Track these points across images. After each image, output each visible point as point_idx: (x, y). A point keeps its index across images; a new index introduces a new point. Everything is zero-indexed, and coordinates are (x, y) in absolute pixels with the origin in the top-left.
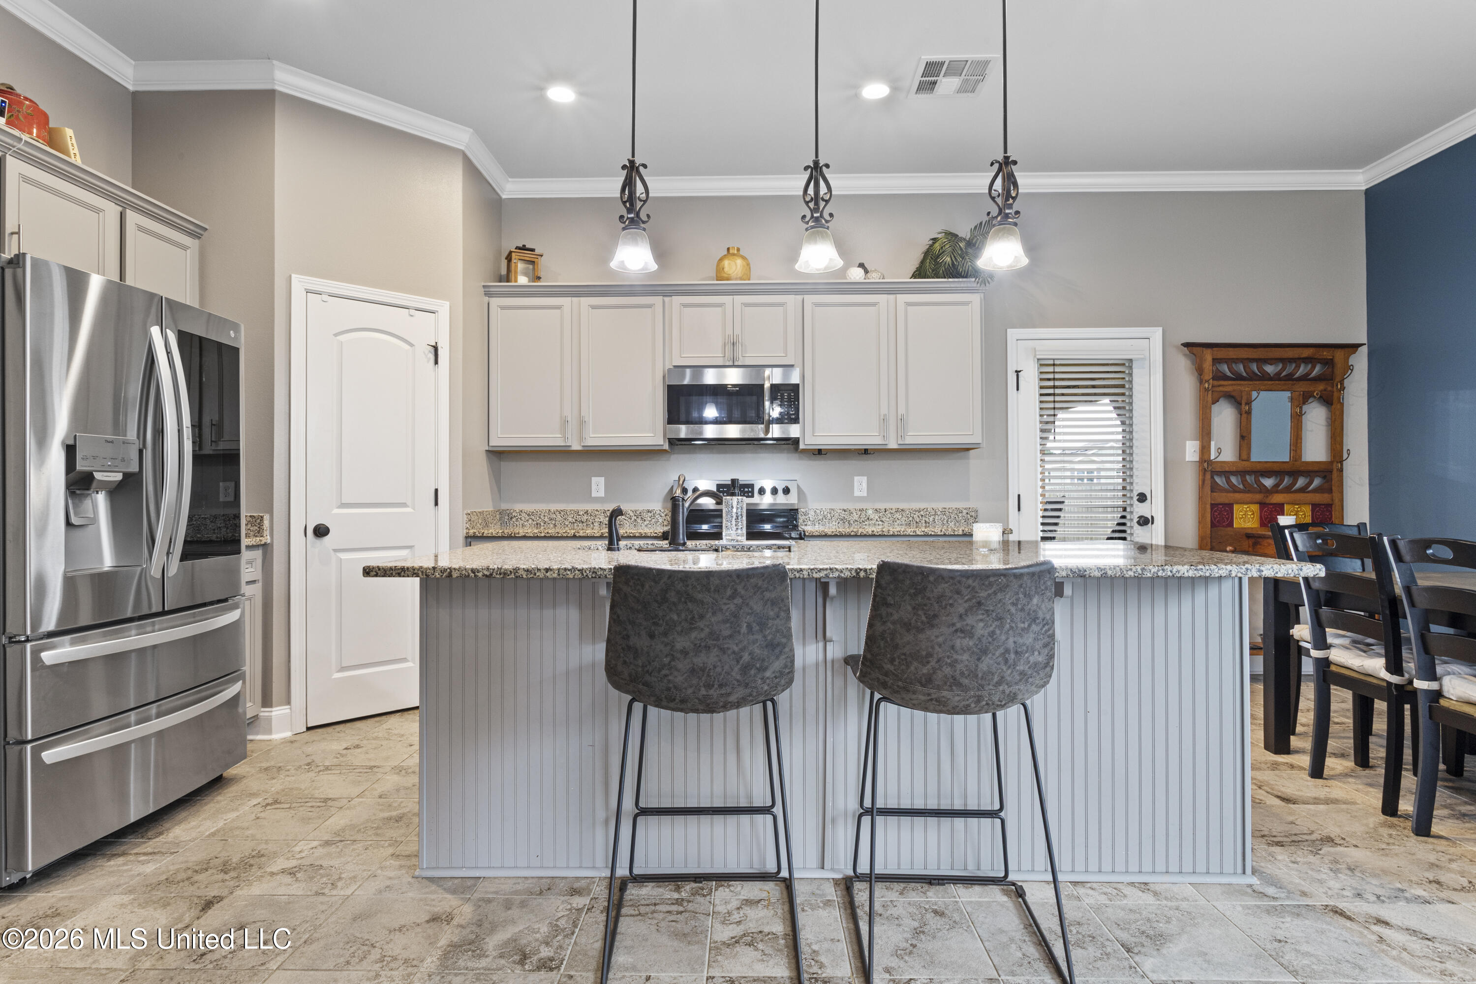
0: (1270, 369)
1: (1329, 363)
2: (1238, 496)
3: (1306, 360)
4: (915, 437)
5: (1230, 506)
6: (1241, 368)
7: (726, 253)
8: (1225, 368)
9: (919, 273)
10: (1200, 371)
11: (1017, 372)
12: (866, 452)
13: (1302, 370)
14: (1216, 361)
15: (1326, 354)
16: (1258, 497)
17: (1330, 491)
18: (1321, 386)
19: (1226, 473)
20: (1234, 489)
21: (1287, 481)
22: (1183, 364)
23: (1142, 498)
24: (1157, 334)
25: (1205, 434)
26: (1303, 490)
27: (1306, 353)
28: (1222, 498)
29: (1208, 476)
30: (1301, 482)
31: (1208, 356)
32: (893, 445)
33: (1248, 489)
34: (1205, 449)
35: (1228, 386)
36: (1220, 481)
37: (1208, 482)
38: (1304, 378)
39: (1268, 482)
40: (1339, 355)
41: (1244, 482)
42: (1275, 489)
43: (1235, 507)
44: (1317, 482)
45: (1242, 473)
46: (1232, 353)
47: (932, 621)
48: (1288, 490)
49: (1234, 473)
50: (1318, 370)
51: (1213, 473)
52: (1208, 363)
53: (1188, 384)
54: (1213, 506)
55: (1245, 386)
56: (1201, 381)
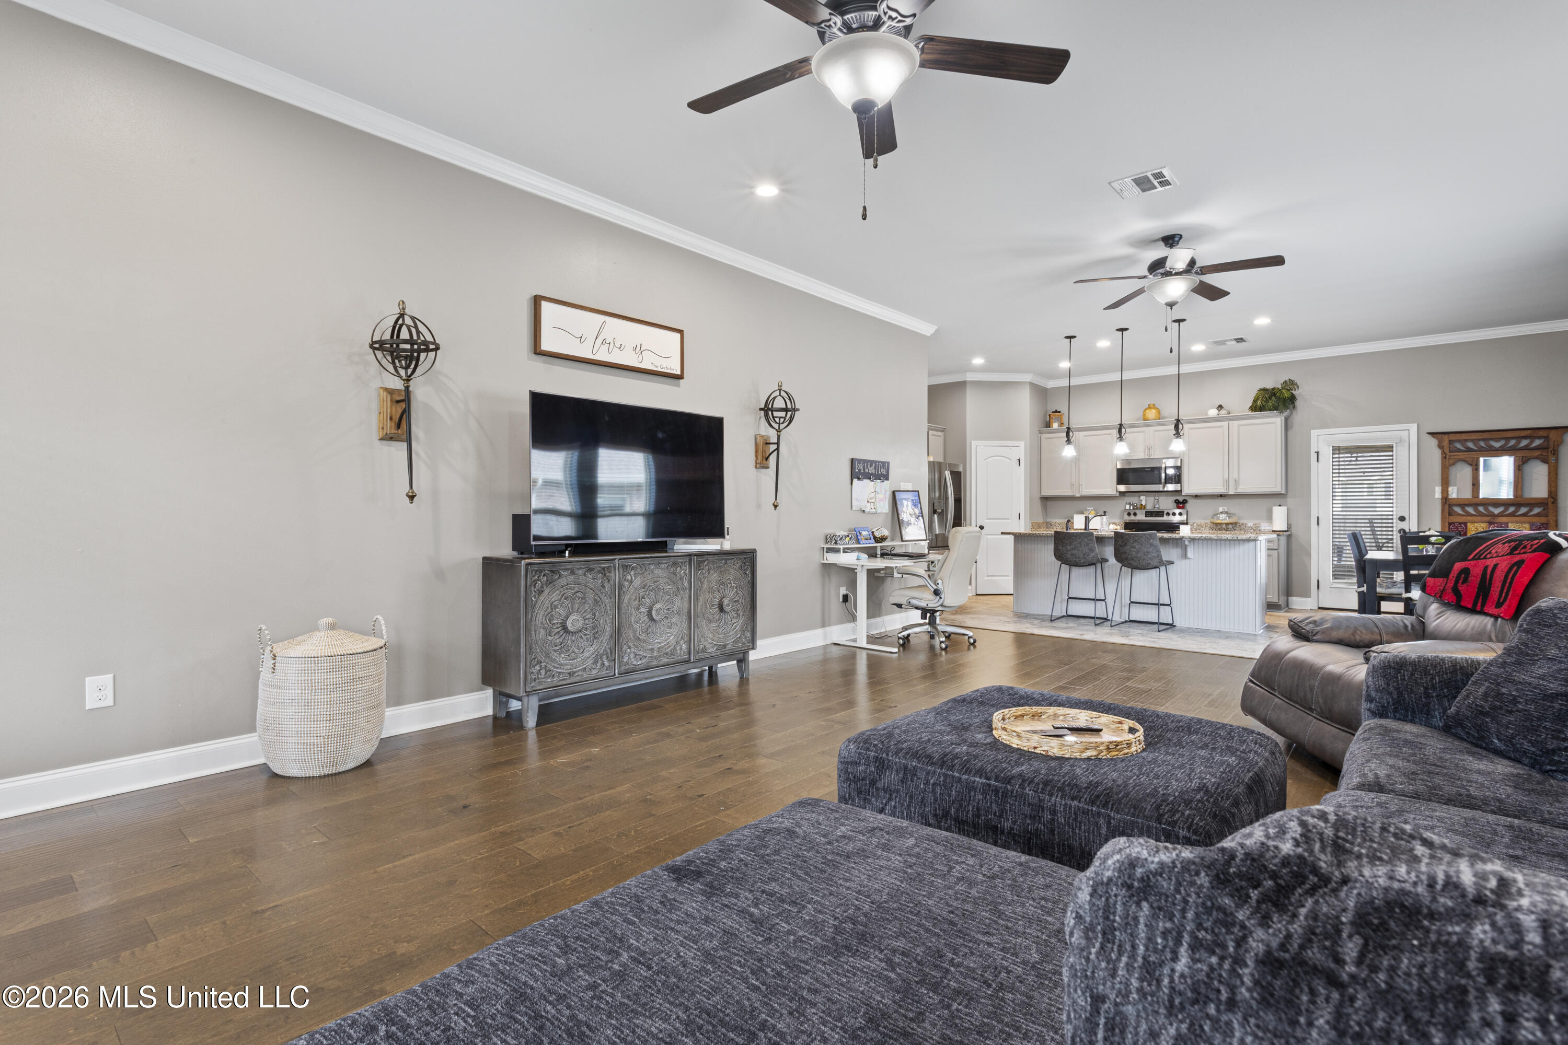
0: (1497, 444)
1: (1547, 438)
2: (1470, 518)
3: (1526, 437)
4: (1245, 489)
5: (1465, 524)
6: (1470, 445)
7: (1148, 407)
8: (1458, 446)
9: (1255, 408)
10: (1440, 446)
11: (1318, 453)
12: (1220, 496)
13: (1524, 442)
14: (1451, 442)
15: (1544, 433)
16: (1487, 518)
17: (1545, 515)
18: (1538, 452)
19: (1463, 504)
20: (1469, 514)
21: (1510, 509)
22: (1432, 443)
23: (1402, 519)
24: (1413, 428)
25: (1445, 483)
26: (1524, 515)
27: (1526, 433)
28: (1458, 519)
29: (1447, 507)
30: (1524, 510)
31: (1446, 439)
32: (1231, 492)
33: (1479, 515)
34: (1445, 491)
35: (1462, 455)
36: (1458, 510)
37: (1448, 510)
38: (1526, 447)
39: (1496, 510)
40: (1555, 434)
41: (1475, 510)
42: (1502, 515)
43: (1469, 524)
44: (1536, 510)
45: (1473, 505)
46: (1464, 437)
48: (1513, 515)
49: (1469, 505)
50: (1539, 442)
51: (1450, 506)
52: (1446, 444)
53: (1434, 455)
54: (1450, 524)
55: (1472, 454)
56: (1443, 453)
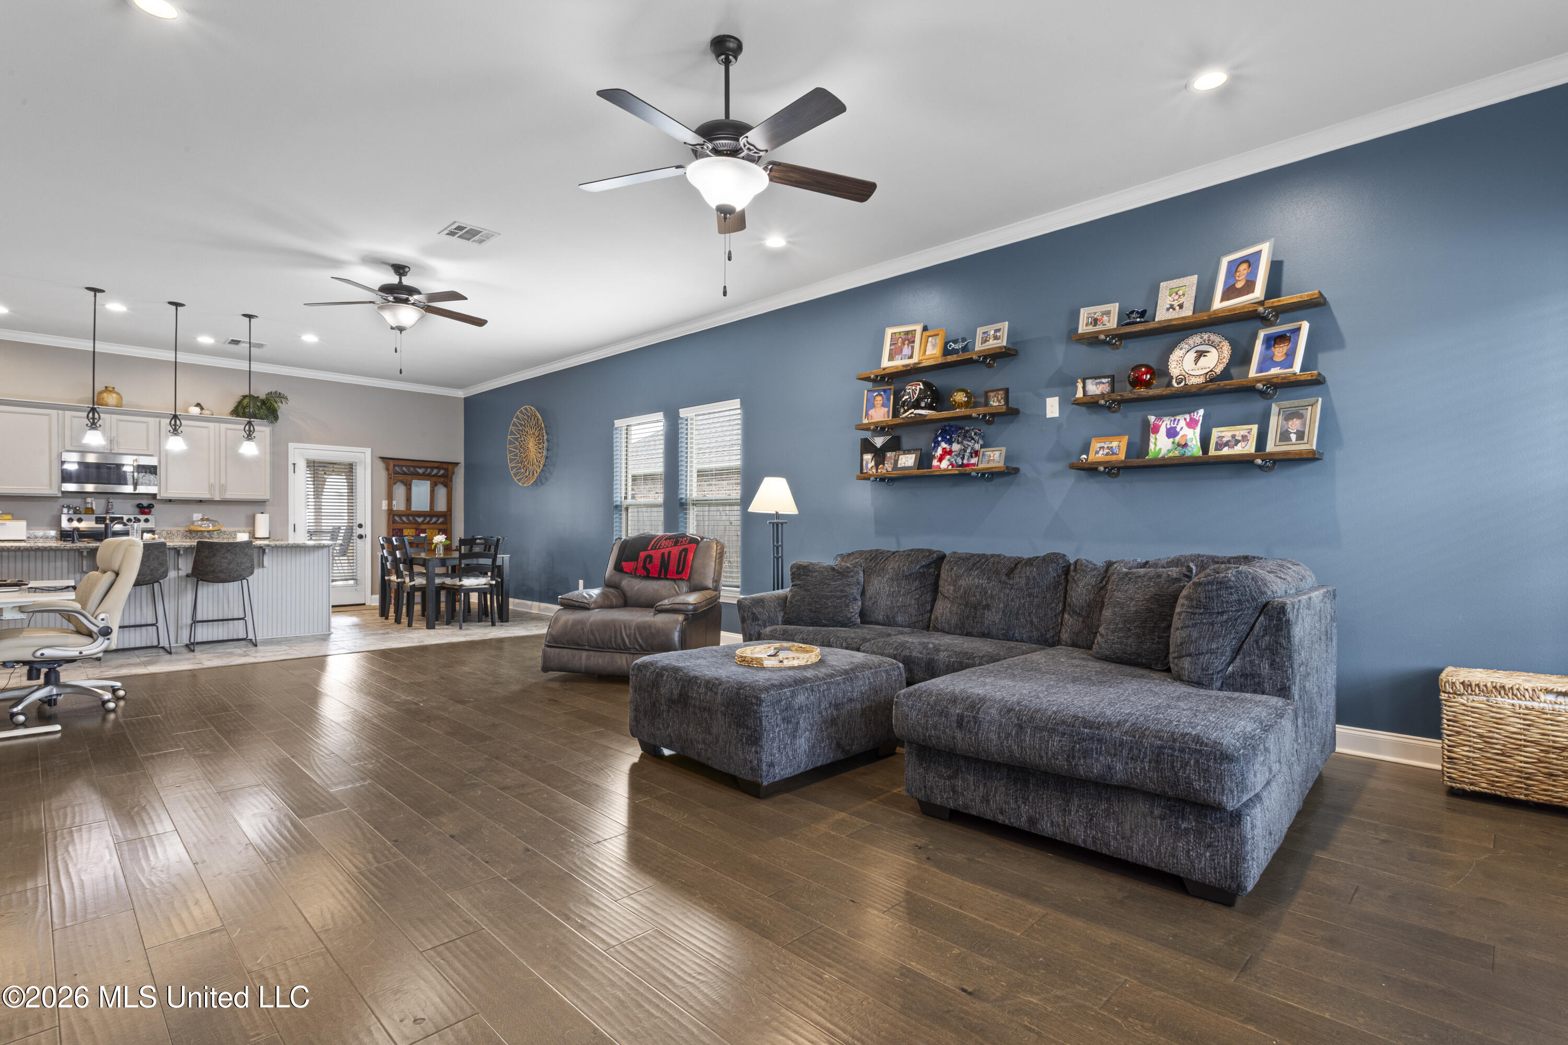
0: (421, 471)
1: (446, 470)
2: (405, 525)
3: (436, 468)
4: (231, 495)
5: (401, 530)
6: (406, 469)
7: (104, 389)
8: (399, 469)
9: (234, 413)
10: (387, 469)
11: (294, 464)
12: (201, 501)
13: (435, 471)
14: (394, 466)
15: (445, 466)
16: (415, 526)
17: (446, 524)
18: (442, 480)
19: (400, 516)
20: (404, 523)
21: (428, 519)
22: (381, 465)
23: (360, 526)
24: (368, 451)
25: (390, 498)
26: (434, 523)
27: (436, 465)
28: (397, 526)
29: (391, 516)
30: (434, 520)
31: (391, 463)
32: (217, 498)
33: (410, 523)
34: (390, 505)
35: (401, 477)
36: (397, 518)
37: (391, 520)
38: (435, 475)
39: (420, 520)
40: (450, 467)
41: (408, 519)
42: (422, 523)
43: (404, 530)
44: (441, 520)
45: (407, 516)
46: (402, 463)
47: (214, 555)
48: (428, 523)
49: (404, 515)
50: (442, 472)
51: (394, 515)
52: (391, 467)
53: (383, 475)
54: (393, 530)
55: (409, 478)
56: (389, 474)
